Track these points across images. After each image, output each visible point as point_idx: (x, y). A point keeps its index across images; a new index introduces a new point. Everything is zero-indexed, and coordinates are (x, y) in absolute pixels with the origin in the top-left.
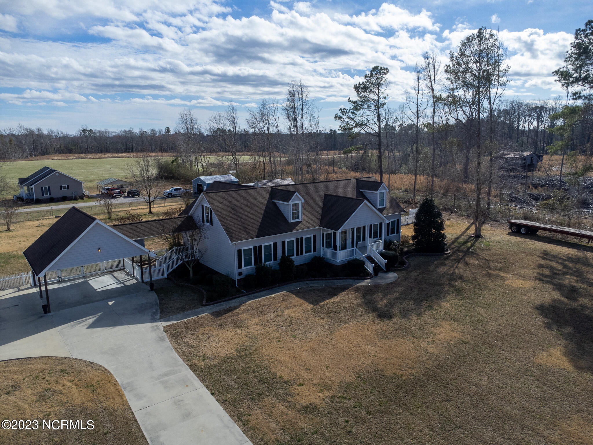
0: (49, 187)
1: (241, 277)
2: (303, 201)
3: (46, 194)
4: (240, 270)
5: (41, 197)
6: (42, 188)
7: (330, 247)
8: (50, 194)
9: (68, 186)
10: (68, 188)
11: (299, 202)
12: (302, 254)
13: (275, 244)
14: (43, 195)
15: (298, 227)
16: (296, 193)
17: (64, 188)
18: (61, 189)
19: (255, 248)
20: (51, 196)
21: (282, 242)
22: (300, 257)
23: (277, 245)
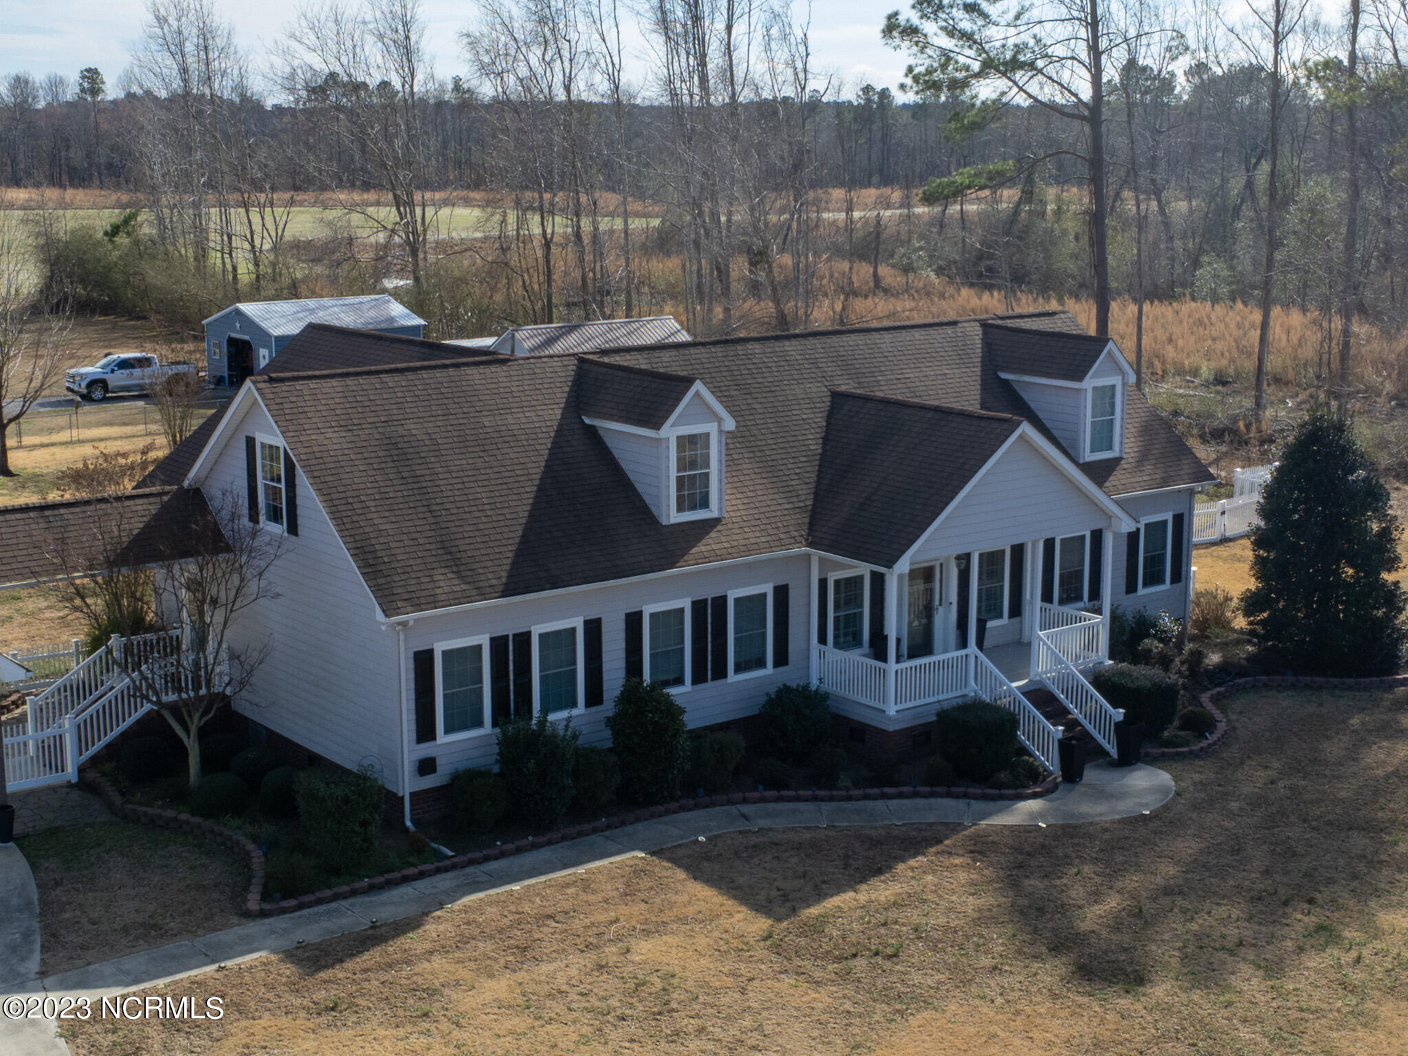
1: (429, 782)
2: (730, 424)
4: (426, 750)
7: (856, 642)
11: (711, 428)
12: (720, 673)
13: (594, 628)
15: (701, 548)
16: (698, 386)
19: (499, 644)
21: (628, 616)
22: (710, 688)
23: (604, 630)
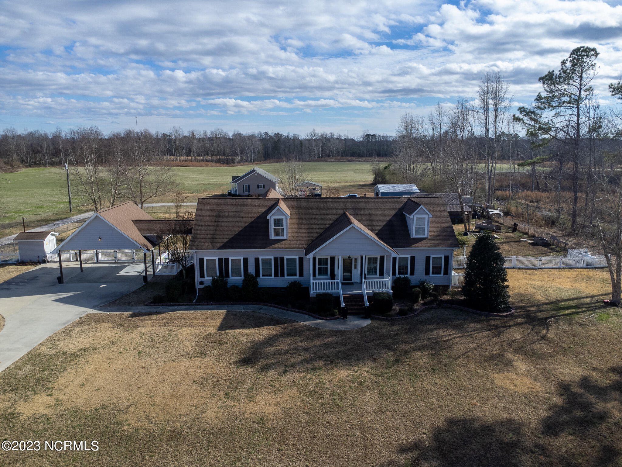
0: (249, 185)
1: (202, 287)
3: (246, 191)
4: (202, 280)
5: (242, 194)
6: (244, 186)
8: (249, 192)
9: (264, 185)
10: (264, 188)
12: (282, 275)
13: (246, 260)
14: (244, 192)
17: (261, 187)
18: (258, 188)
20: (249, 193)
21: (255, 258)
22: (279, 278)
23: (249, 260)
